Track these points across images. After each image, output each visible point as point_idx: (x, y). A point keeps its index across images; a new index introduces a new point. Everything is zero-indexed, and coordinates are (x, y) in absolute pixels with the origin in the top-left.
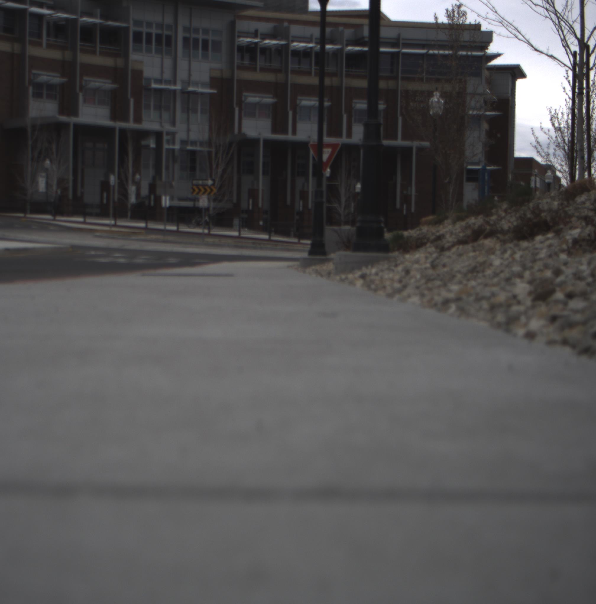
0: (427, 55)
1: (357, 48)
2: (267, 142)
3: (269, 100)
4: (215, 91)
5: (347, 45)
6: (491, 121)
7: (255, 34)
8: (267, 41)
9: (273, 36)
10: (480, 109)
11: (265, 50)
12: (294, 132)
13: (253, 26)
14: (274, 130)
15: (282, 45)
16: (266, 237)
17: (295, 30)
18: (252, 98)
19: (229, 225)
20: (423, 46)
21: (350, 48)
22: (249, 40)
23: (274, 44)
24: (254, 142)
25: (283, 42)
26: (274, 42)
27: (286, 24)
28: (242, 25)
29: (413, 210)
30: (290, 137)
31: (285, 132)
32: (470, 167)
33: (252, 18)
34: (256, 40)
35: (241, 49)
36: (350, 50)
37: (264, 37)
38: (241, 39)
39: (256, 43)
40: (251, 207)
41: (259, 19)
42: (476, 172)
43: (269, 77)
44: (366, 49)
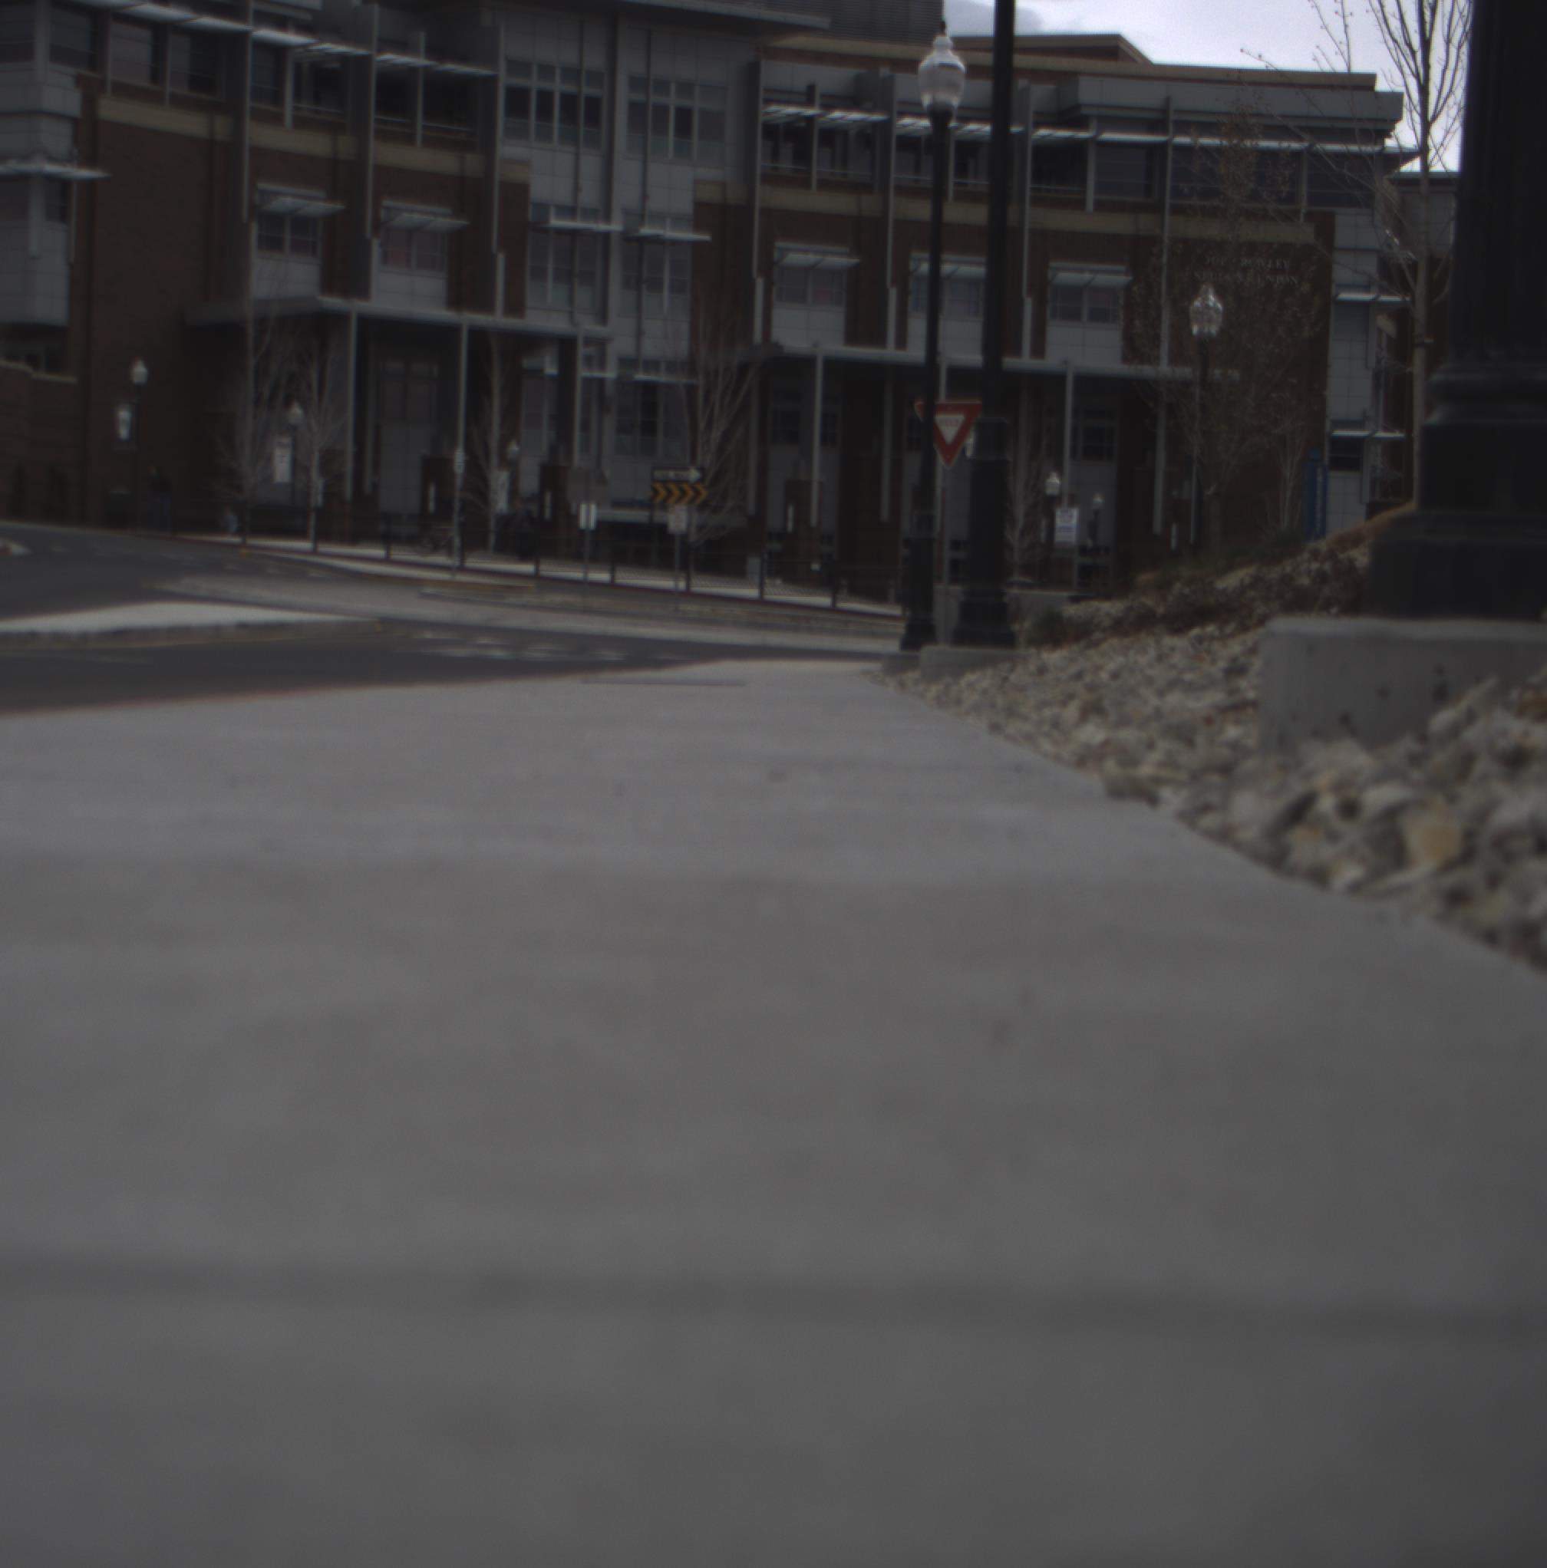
0: (1236, 151)
1: (1063, 133)
2: (834, 366)
3: (839, 259)
4: (706, 237)
5: (1038, 125)
6: (1398, 315)
7: (808, 96)
8: (837, 114)
9: (852, 101)
10: (1366, 288)
11: (832, 135)
12: (902, 342)
13: (802, 74)
14: (853, 336)
15: (874, 125)
16: (824, 601)
17: (908, 86)
18: (797, 256)
19: (736, 571)
21: (1043, 132)
22: (792, 110)
23: (855, 121)
24: (800, 365)
25: (877, 117)
26: (855, 116)
27: (884, 71)
28: (776, 74)
29: (1194, 537)
30: (889, 352)
31: (879, 340)
32: (1339, 433)
33: (803, 55)
34: (810, 112)
35: (772, 131)
36: (1044, 137)
37: (831, 102)
38: (773, 108)
39: (810, 119)
40: (790, 526)
41: (819, 57)
42: (1356, 444)
43: (840, 203)
44: (1083, 135)
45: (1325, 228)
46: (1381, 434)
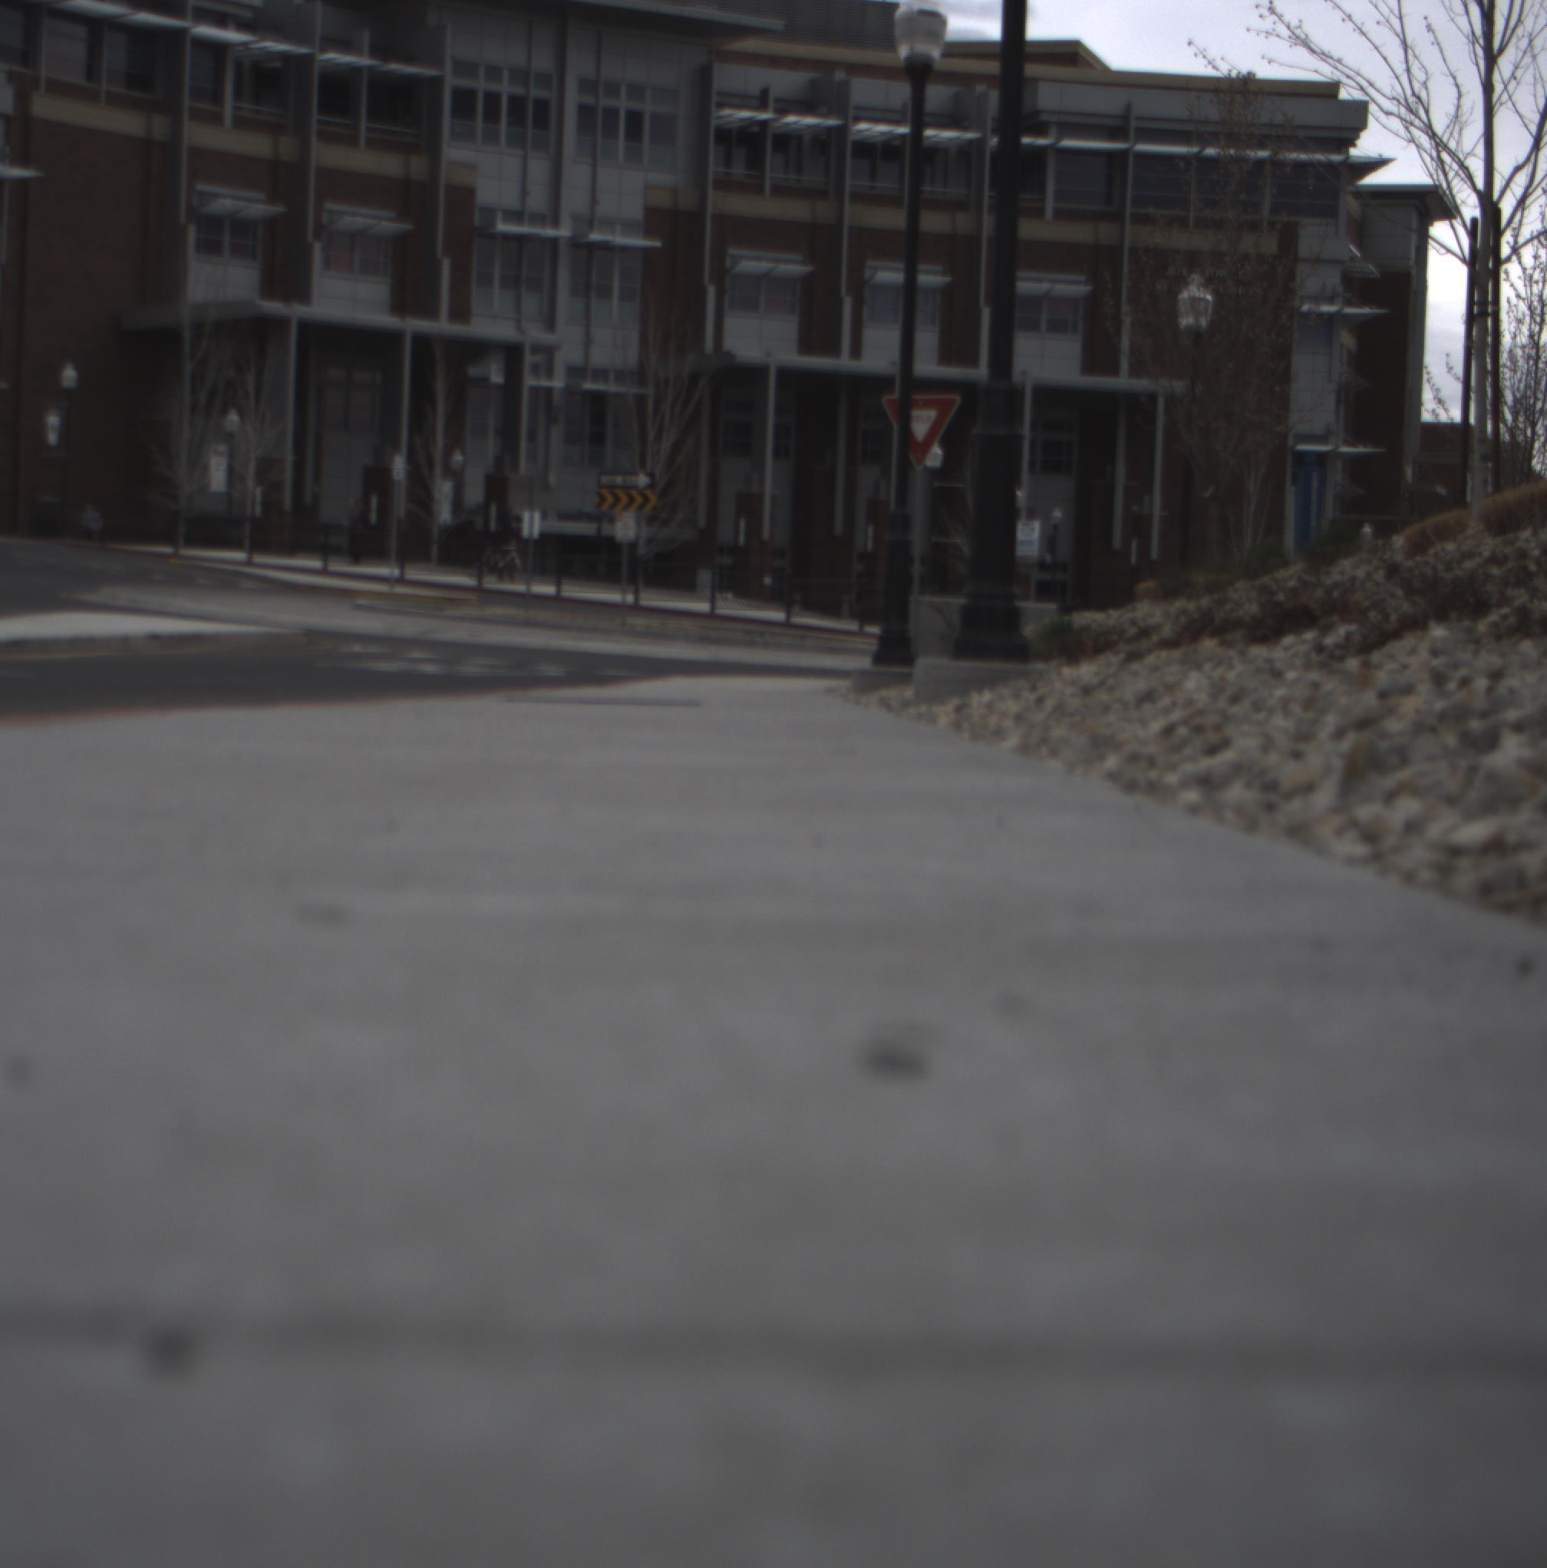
0: (1198, 158)
2: (787, 375)
3: (793, 267)
4: (656, 243)
6: (1363, 329)
7: (762, 100)
8: (791, 119)
9: (806, 107)
10: (1331, 300)
11: (786, 141)
12: (856, 351)
13: (755, 78)
14: (807, 344)
15: (829, 129)
16: (778, 615)
17: (863, 91)
18: (751, 263)
19: (686, 585)
20: (1189, 138)
22: (745, 114)
23: (809, 127)
24: (752, 375)
25: (832, 122)
26: (810, 120)
27: (840, 75)
28: (729, 77)
29: (1155, 553)
30: (844, 362)
31: (833, 349)
32: (1302, 447)
33: (754, 59)
34: (764, 116)
35: (724, 136)
37: (785, 107)
38: (726, 112)
39: (764, 124)
40: (742, 540)
41: (774, 61)
42: (1321, 459)
43: (795, 210)
44: (1042, 141)
45: (1288, 238)
46: (1344, 449)
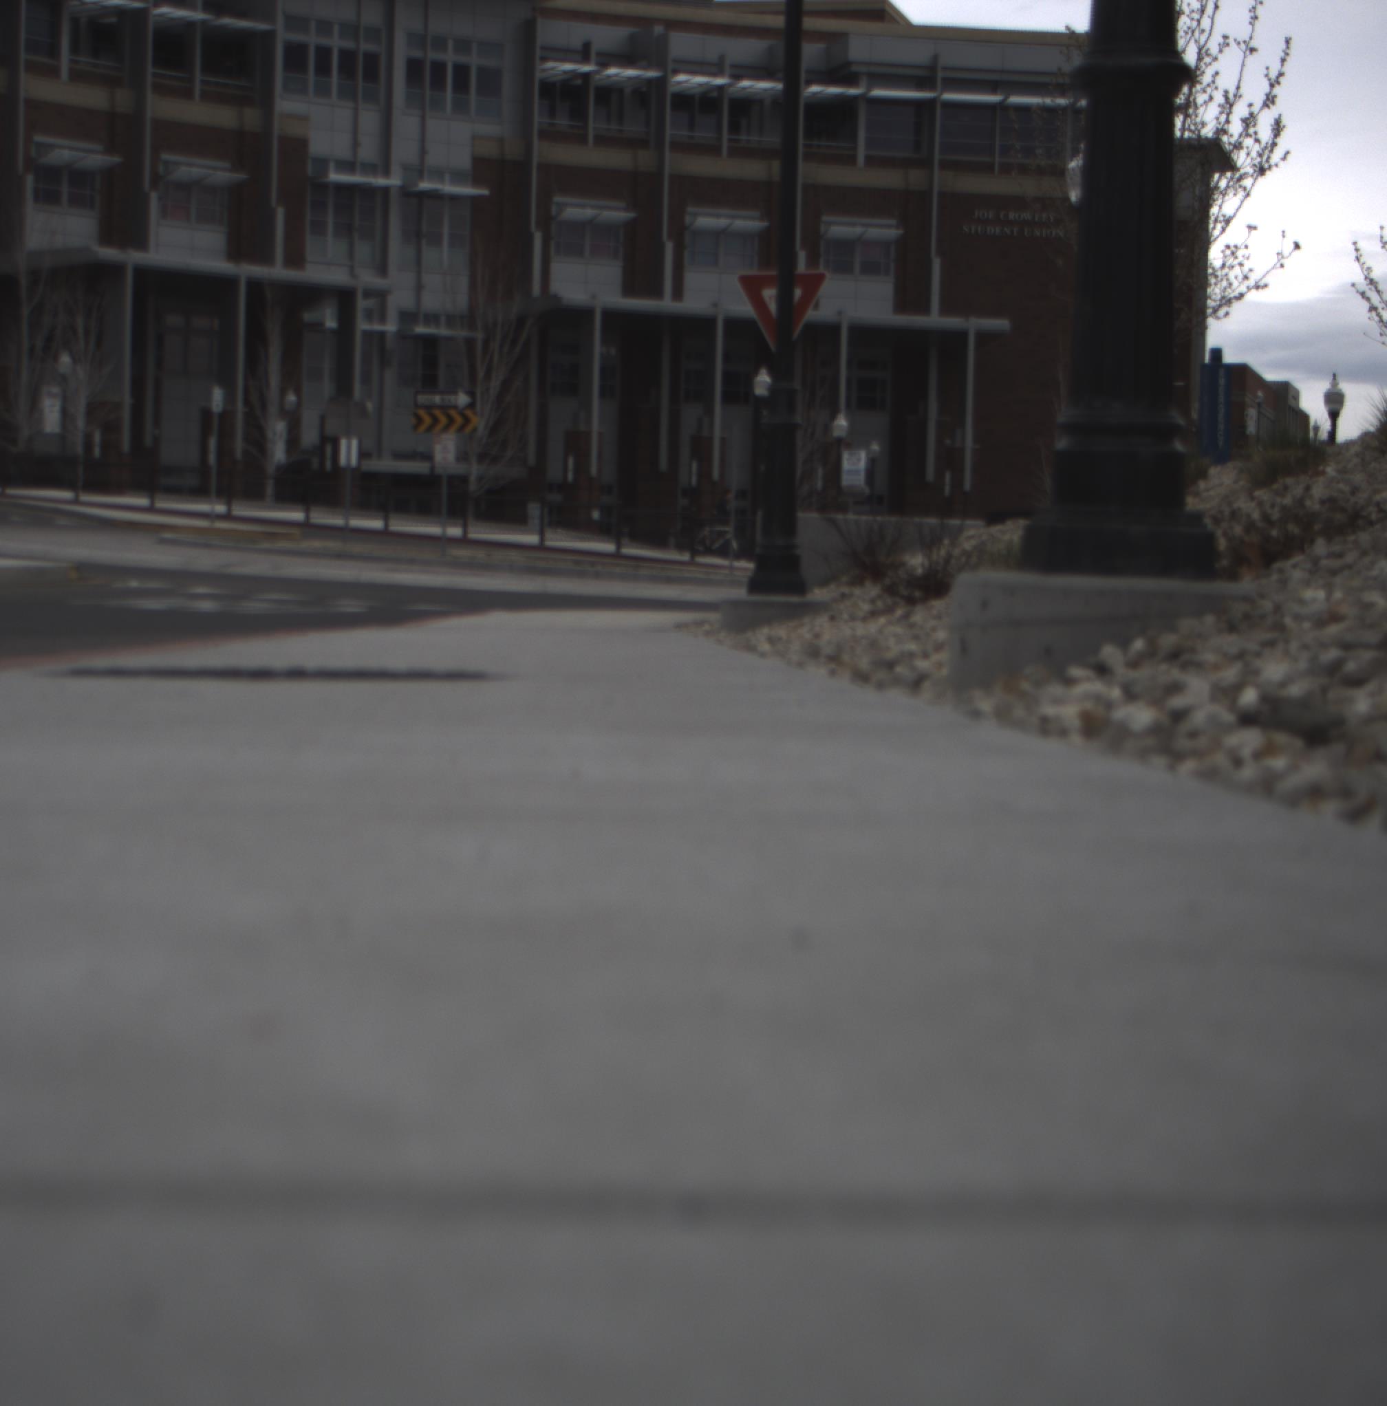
0: (1002, 107)
1: (834, 90)
2: (612, 317)
3: (616, 213)
4: (485, 192)
5: (810, 82)
7: (584, 53)
8: (612, 71)
9: (627, 60)
11: (607, 93)
12: (678, 293)
13: (579, 32)
14: (629, 288)
15: (650, 81)
16: (608, 547)
17: (681, 44)
18: (576, 210)
19: (519, 519)
20: (993, 87)
21: (815, 89)
22: (568, 67)
23: (630, 78)
24: (579, 317)
25: (652, 74)
26: (630, 72)
27: (658, 29)
28: (550, 32)
29: (967, 485)
30: (666, 304)
31: (656, 292)
33: (576, 14)
34: (586, 68)
35: (548, 89)
36: (815, 94)
37: (607, 59)
38: (550, 64)
39: (586, 76)
40: (570, 476)
41: (596, 18)
43: (617, 159)
44: (853, 91)
